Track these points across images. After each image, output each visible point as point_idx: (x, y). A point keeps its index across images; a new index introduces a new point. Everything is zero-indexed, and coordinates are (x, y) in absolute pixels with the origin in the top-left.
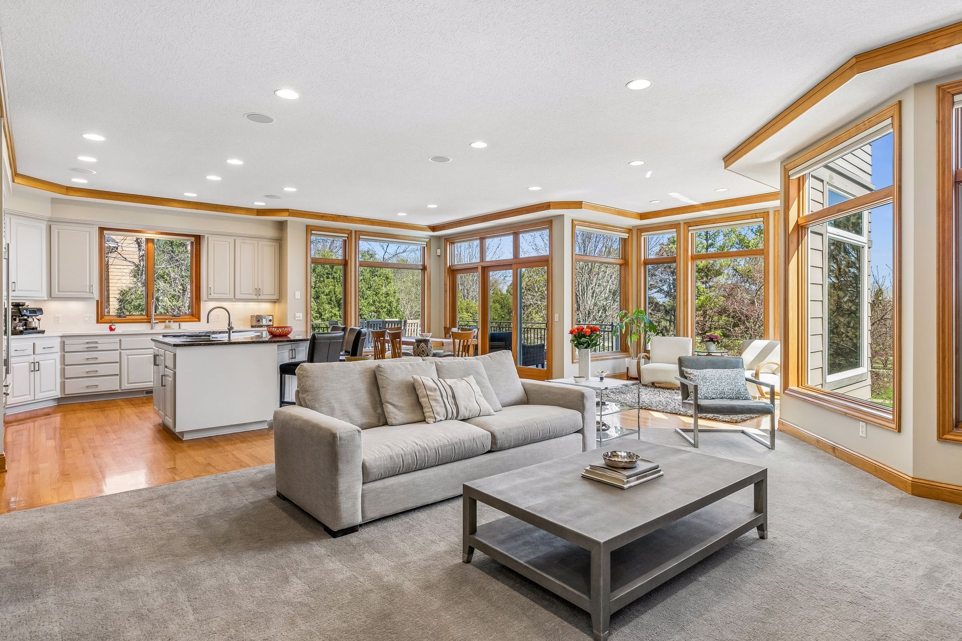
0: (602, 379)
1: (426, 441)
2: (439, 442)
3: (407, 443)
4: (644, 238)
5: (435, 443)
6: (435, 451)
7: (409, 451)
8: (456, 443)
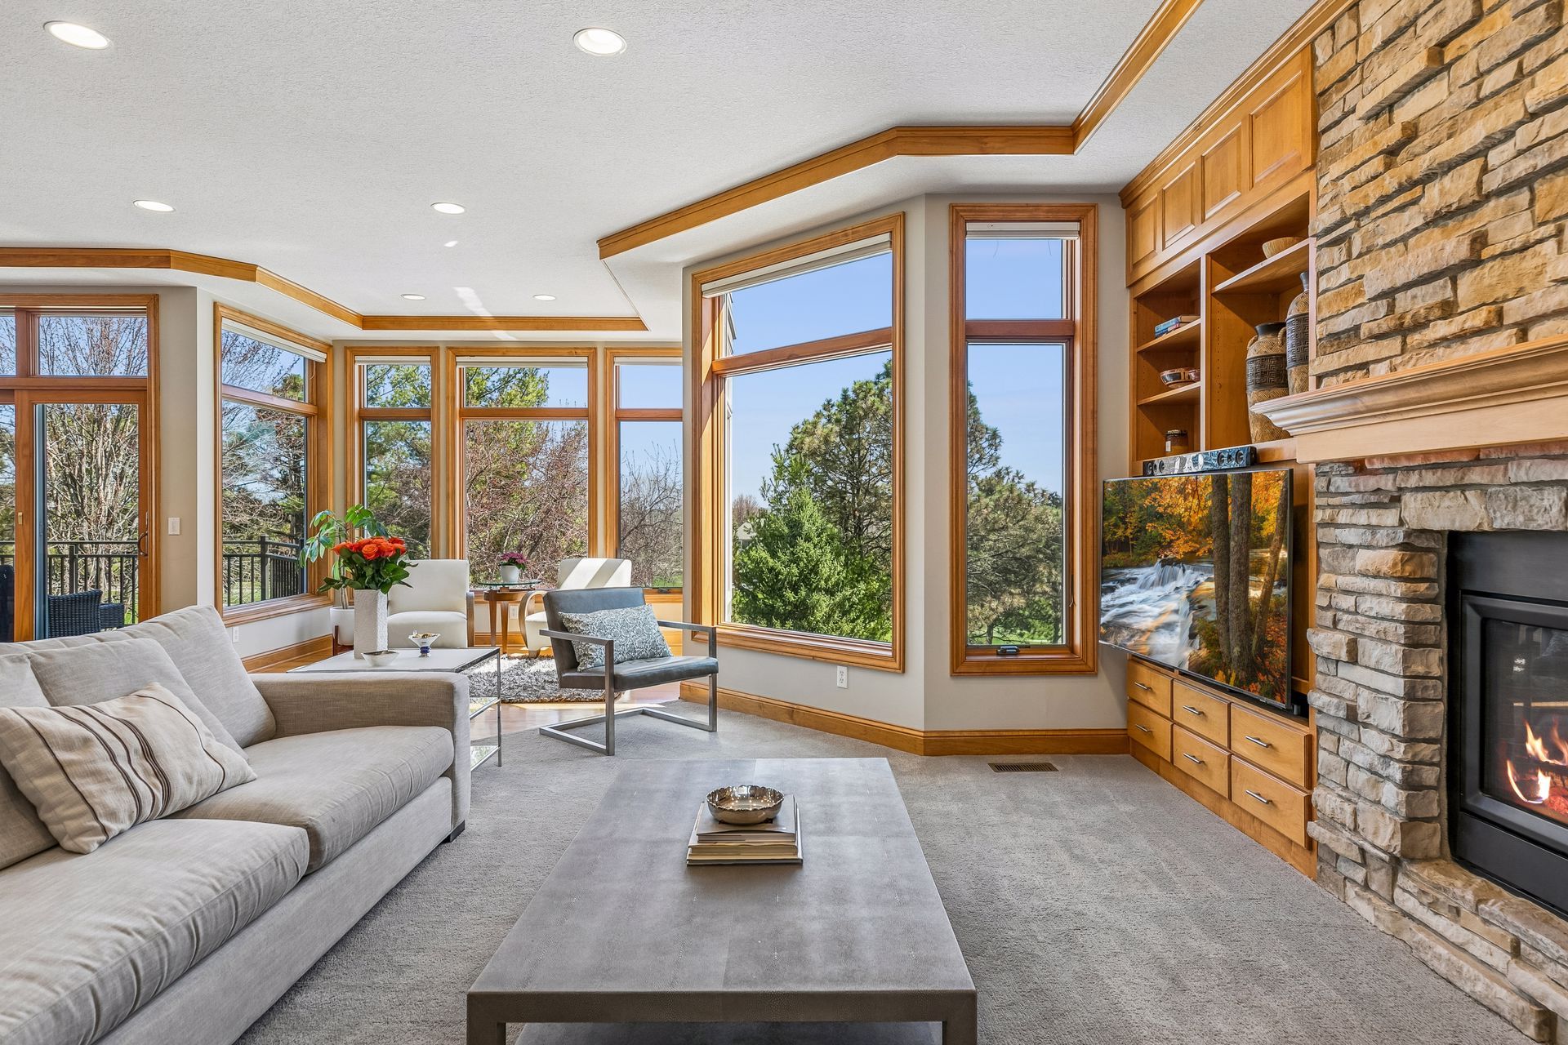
0: (424, 651)
1: (147, 911)
2: (188, 899)
3: (88, 940)
4: (360, 366)
5: (181, 907)
6: (185, 933)
7: (112, 962)
8: (238, 887)
